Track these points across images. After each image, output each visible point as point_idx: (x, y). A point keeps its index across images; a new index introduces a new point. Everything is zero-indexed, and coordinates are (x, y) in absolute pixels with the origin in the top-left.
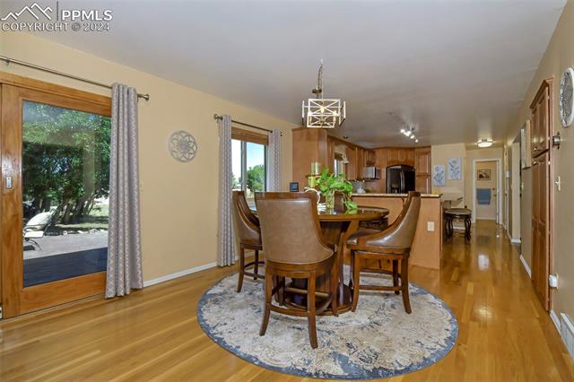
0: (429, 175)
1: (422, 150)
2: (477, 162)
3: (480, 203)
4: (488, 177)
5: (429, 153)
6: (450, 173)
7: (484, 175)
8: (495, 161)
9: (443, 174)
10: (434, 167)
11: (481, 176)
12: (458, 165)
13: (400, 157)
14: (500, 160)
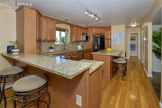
0: (110, 39)
1: (108, 28)
2: (130, 34)
3: (131, 50)
4: (134, 40)
5: (110, 29)
6: (119, 38)
7: (133, 39)
8: (137, 33)
9: (116, 39)
10: (112, 35)
11: (132, 39)
12: (122, 34)
13: (98, 31)
14: (140, 32)
